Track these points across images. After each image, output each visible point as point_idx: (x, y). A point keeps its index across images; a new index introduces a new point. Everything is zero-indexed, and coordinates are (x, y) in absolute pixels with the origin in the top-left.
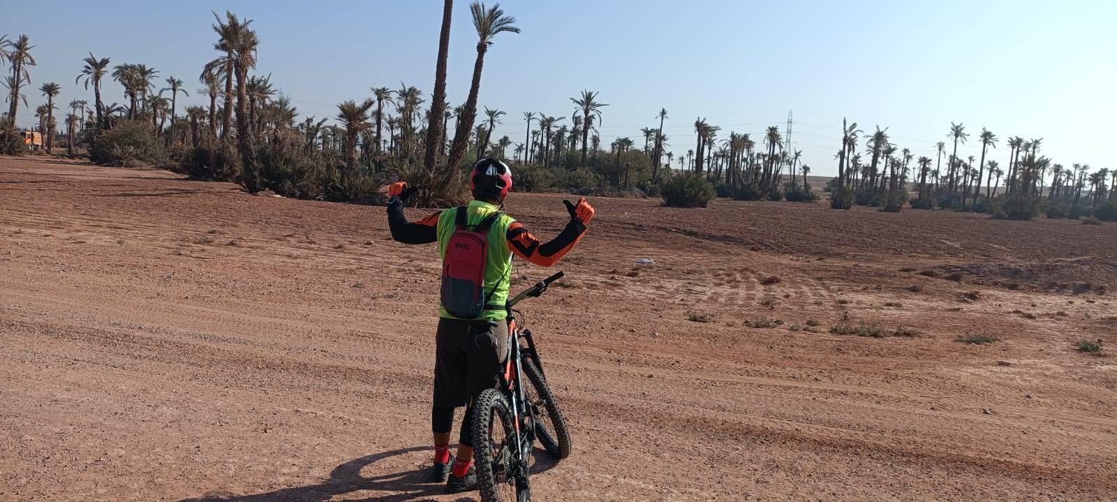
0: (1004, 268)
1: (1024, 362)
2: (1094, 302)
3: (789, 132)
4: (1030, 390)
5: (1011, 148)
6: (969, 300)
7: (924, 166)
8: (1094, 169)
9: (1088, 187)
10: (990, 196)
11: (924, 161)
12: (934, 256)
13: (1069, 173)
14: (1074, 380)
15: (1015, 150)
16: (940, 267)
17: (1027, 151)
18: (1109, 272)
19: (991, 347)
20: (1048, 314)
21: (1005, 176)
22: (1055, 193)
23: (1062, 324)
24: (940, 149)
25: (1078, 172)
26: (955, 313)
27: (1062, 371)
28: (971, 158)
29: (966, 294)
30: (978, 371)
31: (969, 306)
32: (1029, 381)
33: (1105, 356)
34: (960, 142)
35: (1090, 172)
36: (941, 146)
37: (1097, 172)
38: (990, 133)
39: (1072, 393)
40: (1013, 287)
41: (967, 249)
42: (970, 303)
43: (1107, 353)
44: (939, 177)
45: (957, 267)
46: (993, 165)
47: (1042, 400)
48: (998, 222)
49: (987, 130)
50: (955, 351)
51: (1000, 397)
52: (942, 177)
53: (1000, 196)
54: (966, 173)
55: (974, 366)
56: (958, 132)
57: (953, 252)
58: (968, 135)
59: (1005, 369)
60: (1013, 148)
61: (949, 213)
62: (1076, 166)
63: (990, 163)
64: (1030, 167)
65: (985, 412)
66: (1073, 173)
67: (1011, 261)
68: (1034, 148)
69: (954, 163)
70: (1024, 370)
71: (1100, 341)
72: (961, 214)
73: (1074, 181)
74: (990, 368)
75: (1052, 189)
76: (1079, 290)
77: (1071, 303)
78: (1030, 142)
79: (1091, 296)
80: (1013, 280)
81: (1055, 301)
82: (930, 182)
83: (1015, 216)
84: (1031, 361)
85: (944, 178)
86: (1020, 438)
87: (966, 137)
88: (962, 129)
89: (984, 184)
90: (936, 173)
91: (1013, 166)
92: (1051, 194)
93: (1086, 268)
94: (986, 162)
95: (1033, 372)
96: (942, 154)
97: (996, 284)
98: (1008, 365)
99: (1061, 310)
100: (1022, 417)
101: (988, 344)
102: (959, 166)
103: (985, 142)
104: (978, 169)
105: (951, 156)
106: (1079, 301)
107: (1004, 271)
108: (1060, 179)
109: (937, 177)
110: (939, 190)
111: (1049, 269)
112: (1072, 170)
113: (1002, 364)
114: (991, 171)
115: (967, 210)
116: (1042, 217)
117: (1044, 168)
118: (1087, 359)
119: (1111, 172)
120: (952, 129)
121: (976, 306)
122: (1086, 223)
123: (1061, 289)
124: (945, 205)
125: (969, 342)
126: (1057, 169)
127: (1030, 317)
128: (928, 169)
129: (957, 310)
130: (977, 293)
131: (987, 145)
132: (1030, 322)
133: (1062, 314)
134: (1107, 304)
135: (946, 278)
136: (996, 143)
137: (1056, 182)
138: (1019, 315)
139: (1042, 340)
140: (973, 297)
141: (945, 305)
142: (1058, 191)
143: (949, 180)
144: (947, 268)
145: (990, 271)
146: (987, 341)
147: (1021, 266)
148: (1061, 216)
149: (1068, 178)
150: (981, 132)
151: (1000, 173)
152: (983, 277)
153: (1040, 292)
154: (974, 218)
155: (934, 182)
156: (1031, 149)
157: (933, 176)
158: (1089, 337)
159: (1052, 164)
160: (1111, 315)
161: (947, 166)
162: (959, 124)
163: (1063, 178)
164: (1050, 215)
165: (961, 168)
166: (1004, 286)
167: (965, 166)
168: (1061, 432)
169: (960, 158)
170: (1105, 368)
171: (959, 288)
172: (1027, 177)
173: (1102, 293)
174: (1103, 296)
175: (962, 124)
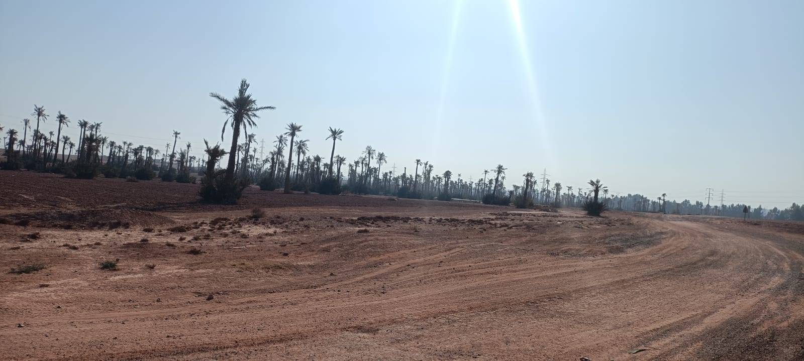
0: (62, 214)
1: (62, 281)
2: (121, 234)
4: (61, 302)
5: (80, 127)
6: (31, 240)
7: (11, 136)
8: (135, 146)
9: (132, 157)
10: (65, 161)
11: (12, 133)
12: (10, 207)
13: (120, 147)
14: (94, 289)
15: (83, 130)
16: (11, 215)
17: (92, 130)
18: (132, 213)
19: (38, 275)
20: (88, 245)
21: (76, 147)
22: (111, 160)
23: (96, 251)
24: (26, 124)
25: (126, 146)
26: (16, 251)
27: (87, 284)
28: (51, 133)
29: (29, 235)
30: (21, 295)
31: (29, 244)
32: (61, 296)
33: (118, 270)
34: (42, 120)
35: (133, 147)
36: (27, 122)
37: (137, 148)
38: (64, 116)
39: (94, 300)
40: (68, 227)
41: (38, 200)
42: (31, 242)
43: (120, 267)
44: (26, 145)
45: (25, 215)
46: (66, 139)
47: (68, 308)
48: (69, 180)
49: (62, 114)
50: (7, 281)
51: (36, 312)
52: (28, 146)
53: (73, 162)
54: (46, 144)
55: (19, 291)
56: (40, 112)
57: (26, 203)
58: (48, 116)
59: (45, 289)
60: (82, 128)
61: (32, 173)
62: (125, 143)
63: (64, 137)
64: (91, 143)
65: (20, 326)
66: (123, 147)
67: (72, 208)
68: (97, 129)
69: (38, 136)
70: (59, 288)
71: (118, 260)
72: (42, 175)
73: (123, 153)
74: (32, 291)
75: (109, 157)
76: (113, 226)
77: (106, 235)
78: (94, 124)
79: (120, 230)
80: (69, 222)
81: (96, 235)
82: (18, 149)
83: (81, 176)
84: (66, 281)
85: (30, 147)
86: (42, 340)
87: (46, 116)
88: (43, 111)
89: (60, 152)
90: (22, 143)
91: (82, 140)
92: (109, 160)
93: (118, 211)
94: (61, 137)
95: (65, 288)
96: (28, 128)
97: (55, 226)
98: (47, 286)
99: (99, 241)
100: (49, 324)
101: (36, 272)
102: (41, 138)
103: (61, 121)
104: (56, 141)
105: (35, 130)
106: (112, 234)
107: (62, 216)
108: (115, 151)
109: (24, 146)
110: (25, 156)
111: (94, 214)
112: (122, 145)
113: (42, 286)
114: (65, 143)
115: (47, 171)
116: (101, 177)
117: (103, 143)
118: (107, 273)
119: (146, 148)
120: (35, 110)
121: (36, 244)
122: (130, 181)
123: (101, 226)
124: (30, 167)
125: (20, 273)
126: (112, 144)
127: (75, 248)
128: (15, 139)
129: (18, 248)
130: (38, 233)
131: (62, 124)
132: (73, 252)
133: (98, 244)
134: (129, 235)
135: (16, 224)
136: (68, 123)
137: (112, 154)
138: (67, 247)
139: (79, 264)
140: (35, 237)
141: (10, 245)
142: (113, 159)
143: (33, 148)
144: (17, 216)
145: (52, 217)
146: (35, 270)
147: (74, 212)
148: (114, 176)
149: (120, 151)
150: (57, 114)
151: (72, 145)
152: (45, 221)
153: (87, 229)
154: (52, 178)
155: (22, 149)
156: (94, 129)
157: (20, 145)
158: (112, 258)
159: (108, 141)
160: (130, 242)
161: (32, 138)
162: (40, 107)
163: (117, 151)
164: (108, 175)
165: (43, 139)
166: (61, 227)
167: (45, 139)
168: (75, 329)
169: (41, 132)
170: (117, 278)
171: (24, 231)
172: (91, 148)
173: (127, 227)
174: (128, 229)
175: (43, 107)
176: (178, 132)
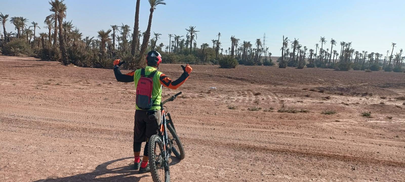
0: (338, 88)
1: (345, 120)
2: (368, 99)
3: (264, 41)
4: (346, 130)
5: (341, 46)
6: (326, 99)
7: (311, 52)
8: (369, 53)
9: (367, 59)
10: (334, 63)
11: (311, 50)
12: (315, 84)
13: (361, 54)
14: (361, 126)
15: (343, 46)
16: (316, 88)
17: (347, 47)
18: (374, 88)
19: (333, 116)
20: (353, 104)
21: (339, 55)
22: (356, 61)
23: (358, 107)
24: (317, 46)
25: (364, 54)
26: (321, 104)
27: (357, 123)
28: (328, 49)
29: (325, 97)
30: (329, 124)
31: (326, 101)
32: (346, 127)
33: (372, 117)
34: (324, 44)
35: (368, 54)
36: (317, 45)
37: (370, 54)
38: (334, 40)
39: (360, 130)
40: (342, 94)
41: (326, 81)
42: (327, 100)
43: (373, 116)
44: (317, 56)
45: (322, 88)
46: (335, 52)
47: (350, 133)
48: (337, 72)
49: (333, 39)
50: (321, 117)
51: (336, 133)
52: (318, 56)
53: (338, 62)
54: (326, 55)
55: (327, 122)
56: (323, 40)
57: (320, 83)
58: (327, 41)
59: (338, 123)
61: (320, 69)
62: (363, 52)
63: (334, 51)
64: (347, 52)
65: (331, 138)
66: (362, 54)
67: (341, 85)
68: (349, 45)
69: (322, 51)
70: (344, 123)
71: (370, 112)
72: (324, 69)
73: (362, 57)
74: (333, 123)
75: (355, 60)
76: (365, 95)
77: (361, 99)
78: (348, 43)
79: (368, 97)
80: (342, 92)
81: (355, 99)
82: (313, 58)
83: (342, 69)
84: (347, 120)
86: (342, 146)
87: (326, 42)
88: (324, 39)
89: (332, 58)
90: (315, 55)
91: (342, 52)
92: (355, 61)
93: (366, 87)
94: (333, 51)
95: (347, 124)
96: (318, 48)
97: (335, 93)
98: (339, 121)
99: (358, 102)
100: (343, 139)
101: (332, 114)
102: (323, 52)
103: (332, 43)
104: (330, 53)
105: (321, 49)
106: (363, 99)
107: (339, 89)
108: (358, 56)
109: (316, 56)
110: (317, 61)
111: (353, 88)
112: (362, 53)
113: (337, 121)
114: (335, 54)
115: (326, 68)
116: (352, 70)
117: (352, 53)
118: (366, 119)
119: (375, 53)
120: (321, 39)
121: (329, 101)
122: (367, 72)
123: (357, 95)
124: (318, 66)
125: (326, 114)
126: (357, 53)
127: (347, 105)
128: (313, 53)
129: (322, 103)
130: (329, 97)
131: (333, 44)
132: (347, 106)
133: (358, 103)
134: (373, 100)
135: (319, 92)
136: (336, 44)
137: (357, 58)
138: (343, 104)
139: (351, 112)
140: (328, 98)
141: (318, 101)
142: (357, 61)
143: (320, 57)
144: (319, 88)
145: (334, 89)
146: (332, 113)
147: (344, 87)
148: (358, 69)
149: (361, 56)
150: (331, 40)
151: (337, 54)
152: (331, 91)
153: (350, 96)
154: (329, 71)
155: (315, 58)
156: (348, 46)
157: (314, 56)
158: (367, 111)
159: (355, 51)
160: (374, 103)
161: (319, 52)
162: (323, 37)
163: (359, 56)
164: (355, 69)
165: (324, 53)
166: (338, 94)
167: (326, 52)
168: (356, 144)
169: (324, 49)
170: (372, 121)
171: (323, 95)
172: (347, 56)
173: (371, 96)
174: (372, 97)
175: (324, 37)
176: (395, 43)
